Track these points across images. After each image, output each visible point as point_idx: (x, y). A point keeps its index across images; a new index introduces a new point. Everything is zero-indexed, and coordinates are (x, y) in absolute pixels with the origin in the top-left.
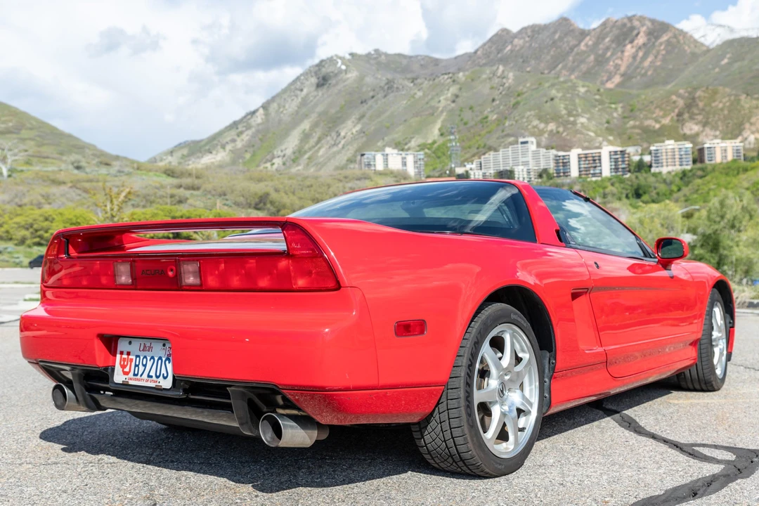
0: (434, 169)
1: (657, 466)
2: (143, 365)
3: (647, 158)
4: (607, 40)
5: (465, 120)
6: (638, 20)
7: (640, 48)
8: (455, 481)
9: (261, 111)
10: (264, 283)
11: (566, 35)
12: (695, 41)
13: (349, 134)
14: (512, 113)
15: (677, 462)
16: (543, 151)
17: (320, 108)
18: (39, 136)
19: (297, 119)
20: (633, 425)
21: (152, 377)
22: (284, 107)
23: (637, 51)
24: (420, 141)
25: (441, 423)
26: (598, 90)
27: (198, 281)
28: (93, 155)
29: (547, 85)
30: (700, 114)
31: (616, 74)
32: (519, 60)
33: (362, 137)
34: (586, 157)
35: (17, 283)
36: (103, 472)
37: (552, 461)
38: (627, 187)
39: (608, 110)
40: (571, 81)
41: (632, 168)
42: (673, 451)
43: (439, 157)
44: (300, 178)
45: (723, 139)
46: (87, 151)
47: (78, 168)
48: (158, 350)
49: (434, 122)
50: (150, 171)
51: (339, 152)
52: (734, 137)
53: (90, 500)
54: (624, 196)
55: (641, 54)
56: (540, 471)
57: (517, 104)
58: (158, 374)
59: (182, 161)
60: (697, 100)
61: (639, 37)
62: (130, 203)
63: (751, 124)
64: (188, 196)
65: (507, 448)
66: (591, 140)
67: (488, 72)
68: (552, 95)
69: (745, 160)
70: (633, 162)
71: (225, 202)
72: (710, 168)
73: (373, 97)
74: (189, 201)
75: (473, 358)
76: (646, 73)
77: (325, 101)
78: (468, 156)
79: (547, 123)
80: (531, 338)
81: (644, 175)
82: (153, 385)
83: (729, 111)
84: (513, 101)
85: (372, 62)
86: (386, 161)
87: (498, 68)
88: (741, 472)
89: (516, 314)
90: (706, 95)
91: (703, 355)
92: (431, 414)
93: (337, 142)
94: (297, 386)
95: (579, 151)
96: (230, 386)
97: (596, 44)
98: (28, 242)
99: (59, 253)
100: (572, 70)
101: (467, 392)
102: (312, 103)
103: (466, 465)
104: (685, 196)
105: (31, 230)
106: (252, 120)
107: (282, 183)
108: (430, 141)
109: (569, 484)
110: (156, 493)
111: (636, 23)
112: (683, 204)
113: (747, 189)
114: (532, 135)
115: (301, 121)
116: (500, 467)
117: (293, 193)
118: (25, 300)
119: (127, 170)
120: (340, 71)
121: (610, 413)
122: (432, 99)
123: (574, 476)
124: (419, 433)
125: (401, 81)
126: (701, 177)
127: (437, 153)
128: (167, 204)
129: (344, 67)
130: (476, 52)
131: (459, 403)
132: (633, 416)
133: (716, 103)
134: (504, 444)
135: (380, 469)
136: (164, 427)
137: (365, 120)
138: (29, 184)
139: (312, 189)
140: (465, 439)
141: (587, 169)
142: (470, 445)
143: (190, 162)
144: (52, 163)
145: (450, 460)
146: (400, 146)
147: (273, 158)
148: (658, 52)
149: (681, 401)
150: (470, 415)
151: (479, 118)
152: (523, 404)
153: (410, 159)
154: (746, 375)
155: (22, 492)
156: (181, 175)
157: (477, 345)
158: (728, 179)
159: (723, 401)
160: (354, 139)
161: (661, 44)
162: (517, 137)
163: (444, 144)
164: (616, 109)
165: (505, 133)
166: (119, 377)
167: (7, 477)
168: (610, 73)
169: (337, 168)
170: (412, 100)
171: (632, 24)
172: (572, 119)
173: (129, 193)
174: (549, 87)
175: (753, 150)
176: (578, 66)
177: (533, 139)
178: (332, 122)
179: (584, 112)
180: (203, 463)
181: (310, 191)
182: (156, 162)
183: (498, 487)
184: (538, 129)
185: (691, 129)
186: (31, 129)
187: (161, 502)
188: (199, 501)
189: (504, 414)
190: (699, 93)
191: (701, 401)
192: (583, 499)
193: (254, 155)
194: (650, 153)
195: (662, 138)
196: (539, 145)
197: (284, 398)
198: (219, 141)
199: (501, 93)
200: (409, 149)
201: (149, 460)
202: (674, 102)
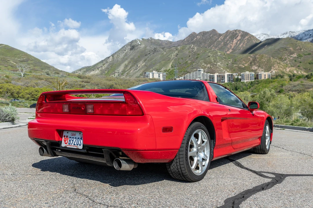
0: (169, 79)
1: (249, 179)
2: (72, 140)
3: (240, 77)
4: (228, 37)
5: (180, 62)
6: (238, 31)
7: (238, 40)
8: (181, 183)
9: (111, 57)
10: (116, 112)
11: (214, 35)
12: (257, 39)
13: (141, 66)
14: (196, 60)
15: (256, 178)
16: (205, 73)
17: (131, 57)
18: (34, 63)
19: (123, 60)
20: (240, 165)
21: (75, 145)
22: (119, 56)
23: (237, 42)
24: (165, 69)
25: (176, 163)
26: (224, 54)
27: (92, 111)
28: (53, 70)
29: (207, 52)
30: (257, 63)
31: (230, 49)
32: (198, 43)
33: (145, 67)
34: (220, 76)
35: (26, 113)
36: (57, 178)
37: (213, 177)
38: (233, 86)
39: (228, 61)
40: (215, 51)
41: (235, 80)
42: (254, 174)
43: (171, 75)
44: (124, 80)
45: (265, 71)
46: (51, 69)
47: (48, 74)
48: (78, 135)
49: (170, 63)
50: (73, 76)
51: (137, 72)
52: (268, 71)
53: (52, 188)
54: (232, 89)
55: (239, 43)
56: (210, 180)
57: (197, 58)
58: (78, 144)
59: (84, 73)
60: (257, 58)
61: (238, 37)
62: (65, 87)
63: (274, 67)
64: (85, 85)
65: (198, 172)
66: (221, 71)
67: (188, 47)
68: (209, 55)
69: (271, 79)
70: (235, 78)
71: (98, 87)
72: (260, 81)
73: (149, 54)
74: (86, 87)
75: (188, 140)
76: (240, 49)
77: (133, 54)
78: (181, 74)
79: (207, 64)
80: (208, 134)
81: (239, 83)
82: (76, 148)
83: (267, 63)
84: (196, 57)
85: (150, 42)
86: (153, 75)
87: (191, 45)
88: (278, 182)
89: (203, 126)
90: (260, 57)
91: (262, 142)
92: (173, 160)
93: (137, 68)
94: (127, 149)
95: (218, 74)
96: (103, 148)
97: (224, 39)
98: (30, 99)
99: (42, 100)
100: (216, 47)
101: (186, 152)
102: (129, 55)
103: (184, 177)
104: (252, 90)
105: (31, 95)
106: (108, 60)
107: (118, 82)
108: (168, 69)
109: (220, 185)
110: (76, 186)
111: (238, 32)
112: (251, 93)
113: (272, 88)
114: (202, 68)
115: (125, 61)
116: (196, 178)
117: (122, 85)
118: (28, 119)
119: (64, 75)
120: (139, 45)
121: (232, 161)
122: (169, 55)
123: (222, 182)
124: (169, 166)
125: (159, 49)
126: (257, 84)
127: (170, 73)
128: (78, 87)
129: (140, 43)
130: (184, 40)
131: (183, 156)
132: (239, 162)
133: (263, 60)
134: (198, 171)
135: (154, 179)
136: (78, 163)
137: (146, 61)
138: (31, 79)
139: (128, 84)
140: (185, 169)
141: (220, 80)
142: (186, 171)
143: (87, 74)
144: (39, 72)
145: (179, 176)
146: (158, 70)
147: (115, 73)
148: (244, 42)
149: (255, 157)
150: (187, 160)
151: (185, 62)
152: (204, 157)
153: (161, 75)
154: (276, 149)
155: (27, 185)
156: (83, 78)
157: (190, 136)
158: (266, 85)
159: (269, 157)
160: (142, 67)
161: (245, 39)
162: (197, 68)
163: (173, 70)
164: (230, 60)
165: (193, 67)
166: (63, 145)
167: (22, 179)
168: (228, 48)
169: (136, 77)
170: (163, 55)
171: (236, 32)
172: (215, 63)
173: (66, 83)
174: (208, 52)
175: (274, 75)
176: (218, 46)
177: (202, 70)
178: (135, 62)
179: (220, 61)
180: (92, 176)
181: (127, 84)
182: (75, 73)
183: (195, 185)
184: (204, 66)
185: (254, 68)
186: (32, 60)
187: (78, 189)
188: (91, 189)
189: (198, 160)
190: (257, 56)
191: (261, 157)
192: (225, 190)
193: (108, 72)
194: (241, 76)
195: (245, 71)
196: (204, 72)
197: (123, 153)
198: (97, 67)
199: (192, 54)
200: (161, 72)
201: (73, 174)
202: (249, 59)
